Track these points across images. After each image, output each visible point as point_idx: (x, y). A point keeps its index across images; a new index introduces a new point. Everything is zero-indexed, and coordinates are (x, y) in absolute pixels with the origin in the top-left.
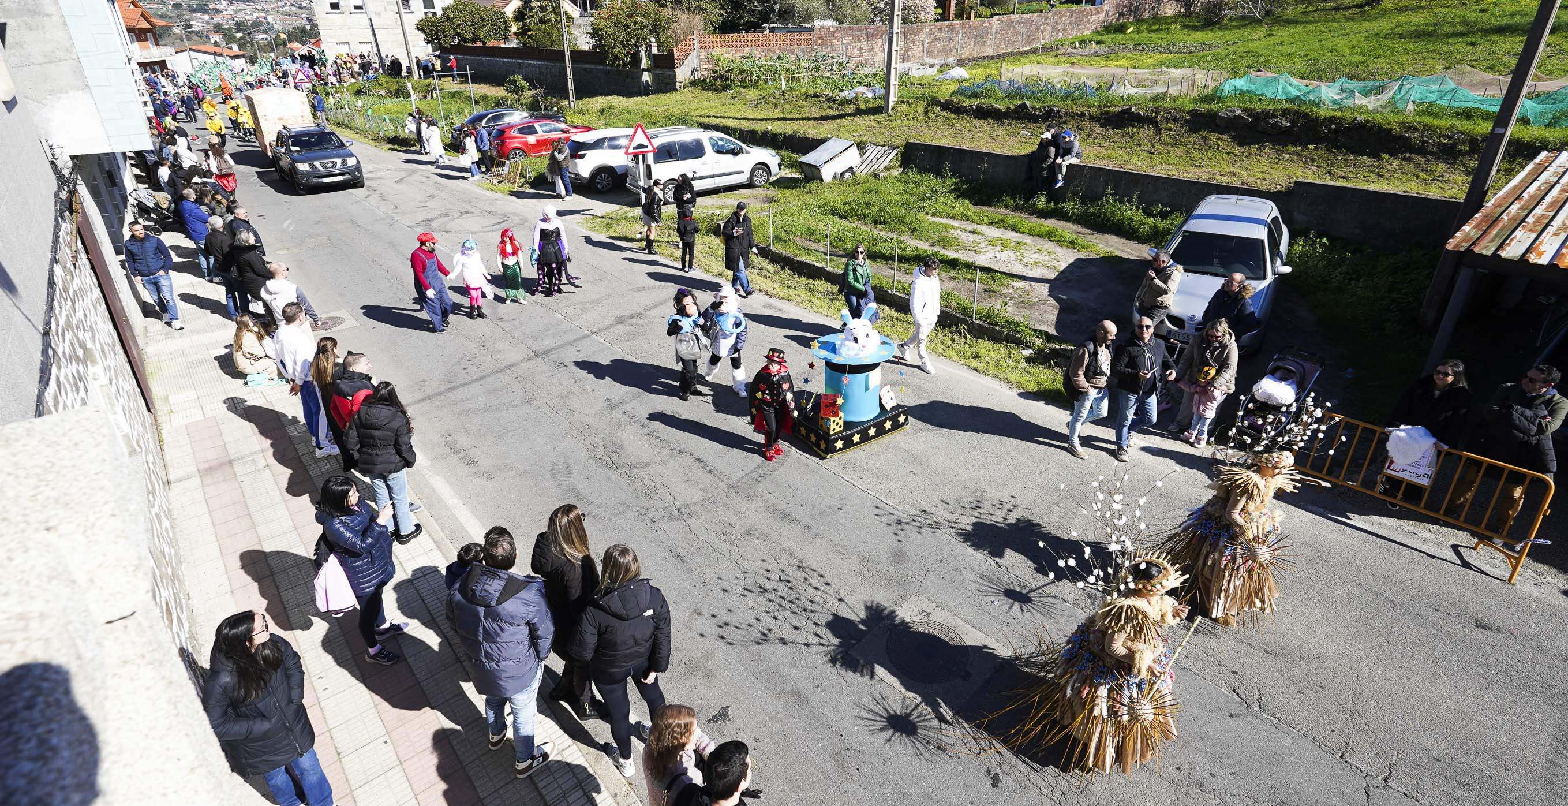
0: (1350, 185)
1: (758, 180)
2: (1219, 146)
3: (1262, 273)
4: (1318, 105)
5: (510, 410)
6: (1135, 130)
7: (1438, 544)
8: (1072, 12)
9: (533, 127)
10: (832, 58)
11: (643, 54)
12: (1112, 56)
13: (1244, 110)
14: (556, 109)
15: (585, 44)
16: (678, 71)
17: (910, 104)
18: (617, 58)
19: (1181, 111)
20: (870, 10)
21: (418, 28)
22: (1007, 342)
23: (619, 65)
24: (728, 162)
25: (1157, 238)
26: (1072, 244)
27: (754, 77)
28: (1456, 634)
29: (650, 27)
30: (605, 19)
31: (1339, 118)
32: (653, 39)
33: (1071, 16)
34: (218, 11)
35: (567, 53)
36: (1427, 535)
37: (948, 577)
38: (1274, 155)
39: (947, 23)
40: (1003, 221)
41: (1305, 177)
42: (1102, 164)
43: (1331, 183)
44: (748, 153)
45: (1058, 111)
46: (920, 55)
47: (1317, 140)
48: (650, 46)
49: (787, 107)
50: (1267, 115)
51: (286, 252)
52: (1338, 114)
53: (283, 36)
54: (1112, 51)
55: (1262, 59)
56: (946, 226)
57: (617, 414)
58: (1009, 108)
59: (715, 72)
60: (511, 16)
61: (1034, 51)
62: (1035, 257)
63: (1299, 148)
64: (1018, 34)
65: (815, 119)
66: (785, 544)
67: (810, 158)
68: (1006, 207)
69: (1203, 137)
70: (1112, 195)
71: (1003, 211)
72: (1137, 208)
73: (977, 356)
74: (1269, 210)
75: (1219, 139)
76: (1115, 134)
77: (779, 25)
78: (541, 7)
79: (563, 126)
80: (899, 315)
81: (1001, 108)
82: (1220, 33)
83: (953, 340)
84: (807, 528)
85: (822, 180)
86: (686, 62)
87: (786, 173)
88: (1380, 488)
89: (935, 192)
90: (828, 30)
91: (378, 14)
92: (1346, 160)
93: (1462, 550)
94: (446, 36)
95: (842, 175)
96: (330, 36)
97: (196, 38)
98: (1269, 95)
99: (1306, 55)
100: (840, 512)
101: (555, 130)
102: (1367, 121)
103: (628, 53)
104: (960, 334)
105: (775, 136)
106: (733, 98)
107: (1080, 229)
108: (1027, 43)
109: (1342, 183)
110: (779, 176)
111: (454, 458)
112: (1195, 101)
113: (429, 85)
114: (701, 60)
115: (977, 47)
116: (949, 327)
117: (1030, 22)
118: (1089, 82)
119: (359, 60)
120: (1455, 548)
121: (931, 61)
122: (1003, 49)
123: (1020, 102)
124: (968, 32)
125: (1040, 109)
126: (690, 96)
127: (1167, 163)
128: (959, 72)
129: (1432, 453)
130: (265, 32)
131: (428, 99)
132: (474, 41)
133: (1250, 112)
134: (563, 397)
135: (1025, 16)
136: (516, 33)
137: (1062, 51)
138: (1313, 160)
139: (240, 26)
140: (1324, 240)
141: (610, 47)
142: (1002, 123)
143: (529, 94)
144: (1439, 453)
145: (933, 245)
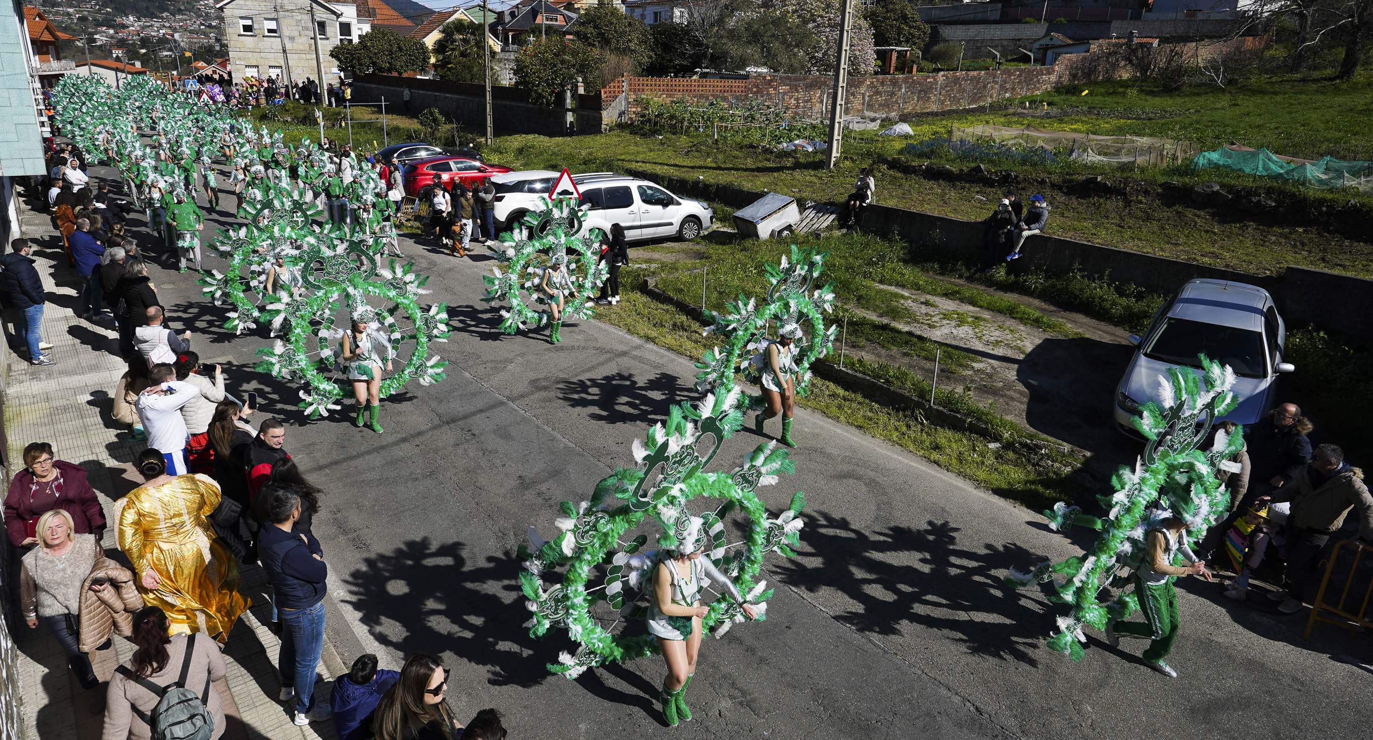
0: (1350, 274)
1: (689, 233)
2: (1196, 223)
3: (1261, 370)
4: (1303, 184)
5: (409, 485)
6: (1101, 201)
8: (1021, 71)
9: (448, 163)
10: (768, 107)
11: (569, 94)
12: (1066, 119)
13: (1222, 186)
14: (471, 145)
15: (507, 79)
16: (604, 114)
17: (853, 161)
18: (540, 96)
19: (1153, 183)
20: (807, 58)
21: (332, 55)
22: (971, 432)
23: (542, 103)
24: (656, 213)
25: (1130, 320)
26: (1037, 323)
27: (686, 123)
29: (577, 67)
30: (531, 57)
31: (1330, 200)
32: (580, 79)
33: (1020, 76)
34: (124, 26)
35: (488, 89)
37: (920, 723)
38: (1258, 235)
39: (889, 77)
40: (957, 292)
41: (1297, 263)
42: (1068, 237)
43: (1326, 271)
44: (679, 204)
45: (1016, 177)
46: (860, 107)
47: (1307, 223)
48: (577, 86)
49: (720, 157)
50: (1250, 193)
51: (172, 286)
52: (1329, 196)
53: (188, 54)
54: (1066, 114)
55: (1229, 130)
56: (896, 295)
57: (529, 495)
58: (961, 170)
59: (643, 116)
60: (430, 48)
61: (981, 110)
62: (996, 334)
63: (1287, 230)
64: (964, 91)
65: (752, 170)
66: (725, 670)
67: (746, 213)
68: (961, 277)
69: (1178, 213)
70: (1079, 270)
71: (961, 282)
72: (1109, 285)
73: (937, 447)
74: (1263, 299)
75: (1196, 215)
76: (1079, 204)
77: (713, 71)
78: (464, 40)
79: (477, 164)
80: (847, 393)
81: (954, 170)
82: (1179, 100)
83: (908, 427)
84: (750, 650)
85: (758, 236)
86: (613, 104)
87: (717, 226)
89: (882, 258)
90: (764, 78)
91: (292, 39)
92: (1341, 246)
94: (361, 65)
95: (780, 232)
96: (239, 59)
97: (99, 52)
98: (1247, 170)
99: (1277, 128)
100: (790, 632)
101: (472, 168)
102: (1363, 205)
103: (553, 92)
104: (916, 419)
105: (707, 186)
106: (662, 144)
107: (1044, 305)
108: (973, 101)
109: (1336, 272)
110: (710, 230)
111: (342, 539)
112: (1164, 173)
113: (339, 113)
114: (629, 103)
115: (921, 102)
116: (904, 411)
117: (976, 80)
118: (1046, 147)
119: (265, 85)
121: (872, 115)
122: (948, 106)
123: (973, 165)
124: (911, 85)
125: (996, 172)
126: (615, 139)
127: (1139, 239)
128: (904, 128)
130: (170, 50)
131: (337, 127)
132: (390, 70)
133: (1230, 188)
134: (469, 472)
135: (972, 73)
136: (434, 65)
137: (1011, 111)
138: (1303, 244)
139: (145, 42)
140: (1322, 334)
141: (534, 85)
142: (954, 186)
143: (445, 128)
145: (881, 316)
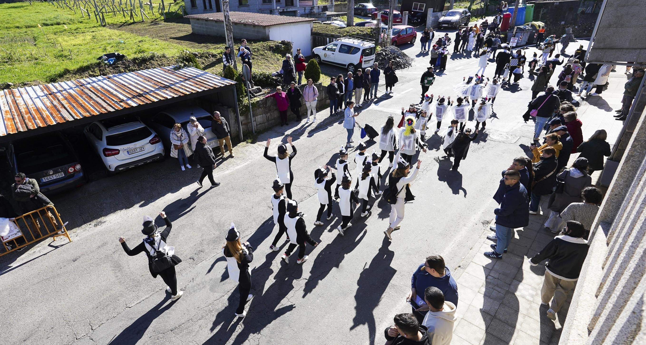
7: (44, 248)
28: (71, 269)
36: (39, 249)
88: (10, 248)
93: (51, 244)
120: (49, 245)
129: (12, 224)
144: (14, 222)
